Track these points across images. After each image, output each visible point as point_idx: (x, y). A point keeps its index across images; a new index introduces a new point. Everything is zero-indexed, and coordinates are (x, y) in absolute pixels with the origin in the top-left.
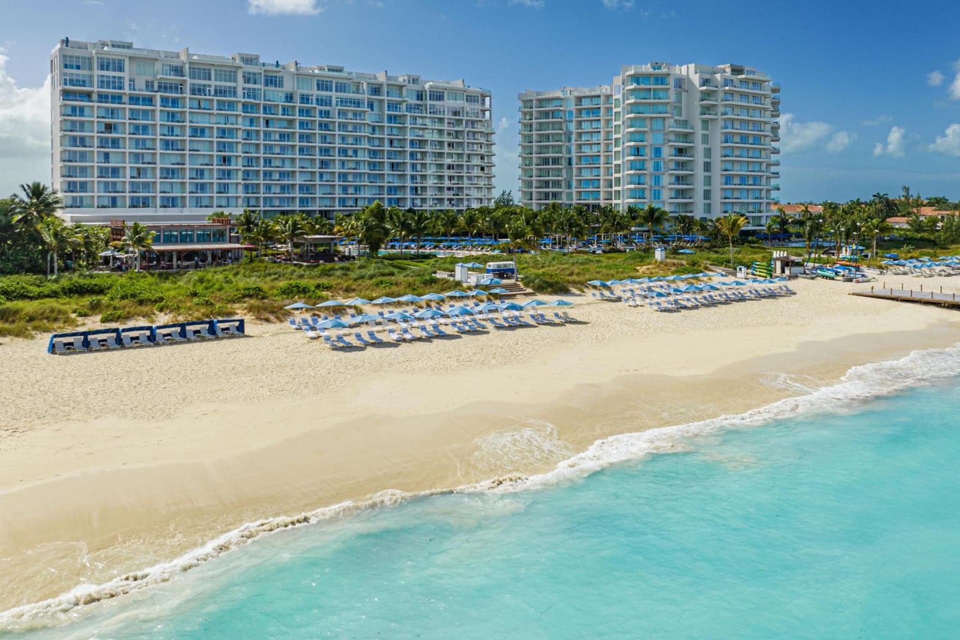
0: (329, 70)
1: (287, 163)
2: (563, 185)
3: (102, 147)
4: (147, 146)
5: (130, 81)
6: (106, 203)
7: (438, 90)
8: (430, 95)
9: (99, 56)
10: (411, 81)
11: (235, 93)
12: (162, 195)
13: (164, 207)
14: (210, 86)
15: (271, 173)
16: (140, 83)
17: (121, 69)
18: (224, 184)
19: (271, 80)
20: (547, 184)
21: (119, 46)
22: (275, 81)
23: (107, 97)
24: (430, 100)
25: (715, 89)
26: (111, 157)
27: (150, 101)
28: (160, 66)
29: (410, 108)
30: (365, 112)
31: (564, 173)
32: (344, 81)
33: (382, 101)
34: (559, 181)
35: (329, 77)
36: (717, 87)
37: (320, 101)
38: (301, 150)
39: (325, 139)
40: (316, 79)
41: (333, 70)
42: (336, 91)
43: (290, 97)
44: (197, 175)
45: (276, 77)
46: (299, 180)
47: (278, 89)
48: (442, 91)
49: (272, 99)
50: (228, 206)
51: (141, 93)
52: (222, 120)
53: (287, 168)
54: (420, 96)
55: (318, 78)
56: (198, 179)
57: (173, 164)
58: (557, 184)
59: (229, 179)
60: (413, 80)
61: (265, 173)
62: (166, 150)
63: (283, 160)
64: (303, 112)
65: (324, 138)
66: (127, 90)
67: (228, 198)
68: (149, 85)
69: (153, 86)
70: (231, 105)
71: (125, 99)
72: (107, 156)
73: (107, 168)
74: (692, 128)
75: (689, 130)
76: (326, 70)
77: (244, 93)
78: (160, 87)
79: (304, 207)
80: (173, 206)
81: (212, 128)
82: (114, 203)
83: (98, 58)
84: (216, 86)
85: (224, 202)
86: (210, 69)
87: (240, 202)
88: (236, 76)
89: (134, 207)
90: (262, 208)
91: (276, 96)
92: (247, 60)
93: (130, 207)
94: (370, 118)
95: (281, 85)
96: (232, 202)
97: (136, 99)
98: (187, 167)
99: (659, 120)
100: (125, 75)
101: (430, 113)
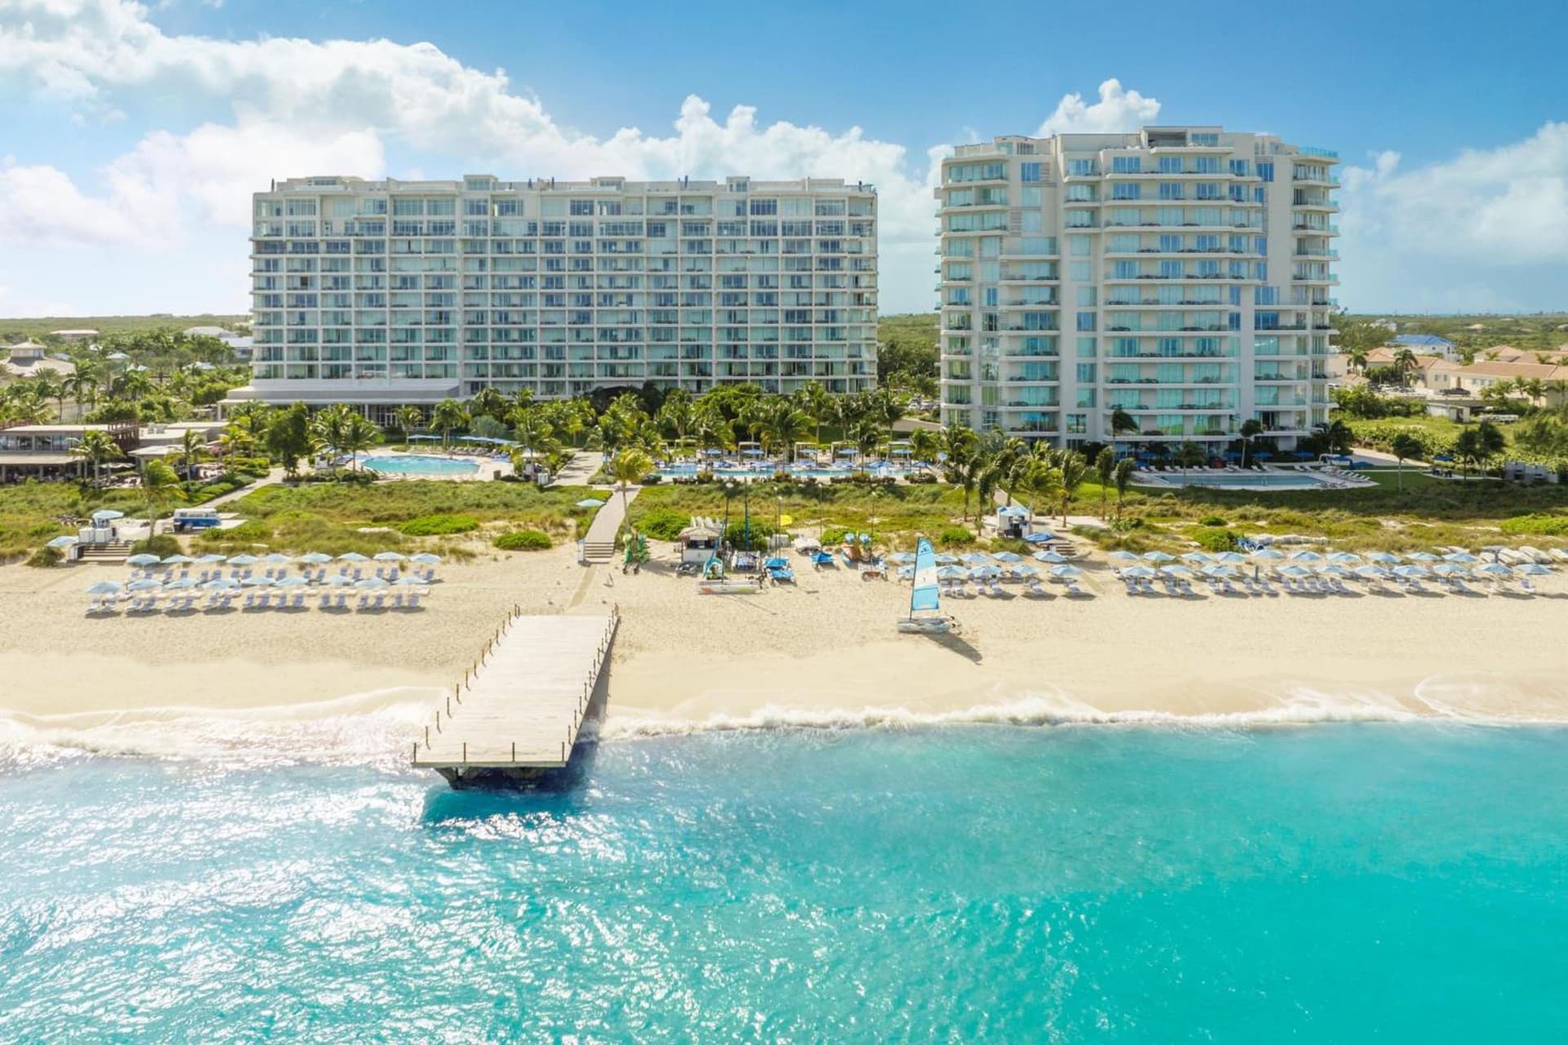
1: (529, 318)
3: (297, 306)
5: (322, 224)
6: (301, 372)
7: (767, 197)
8: (753, 206)
9: (289, 198)
10: (734, 187)
11: (453, 228)
13: (361, 377)
14: (421, 222)
15: (507, 332)
16: (339, 227)
18: (440, 348)
19: (508, 207)
22: (515, 207)
23: (302, 245)
24: (752, 213)
26: (308, 318)
27: (345, 247)
28: (362, 202)
29: (722, 228)
30: (642, 240)
32: (612, 199)
35: (588, 195)
36: (1100, 174)
37: (575, 230)
38: (546, 298)
40: (569, 200)
42: (601, 213)
43: (533, 228)
44: (403, 336)
45: (513, 202)
46: (542, 341)
47: (516, 217)
48: (772, 198)
49: (506, 232)
50: (446, 376)
51: (338, 238)
52: (439, 265)
53: (528, 325)
54: (741, 208)
55: (573, 198)
56: (402, 342)
57: (373, 324)
59: (447, 341)
60: (738, 184)
61: (497, 332)
63: (522, 314)
64: (551, 247)
66: (321, 236)
67: (446, 366)
68: (349, 229)
69: (352, 229)
70: (448, 245)
71: (322, 247)
72: (302, 317)
73: (302, 331)
74: (1059, 252)
77: (465, 228)
78: (359, 229)
82: (311, 372)
84: (429, 222)
85: (440, 371)
86: (421, 201)
87: (459, 371)
88: (453, 206)
89: (331, 377)
90: (490, 379)
91: (515, 228)
92: (475, 183)
93: (324, 377)
94: (655, 247)
95: (521, 213)
96: (450, 370)
97: (333, 247)
98: (387, 327)
99: (993, 239)
100: (317, 218)
101: (752, 234)
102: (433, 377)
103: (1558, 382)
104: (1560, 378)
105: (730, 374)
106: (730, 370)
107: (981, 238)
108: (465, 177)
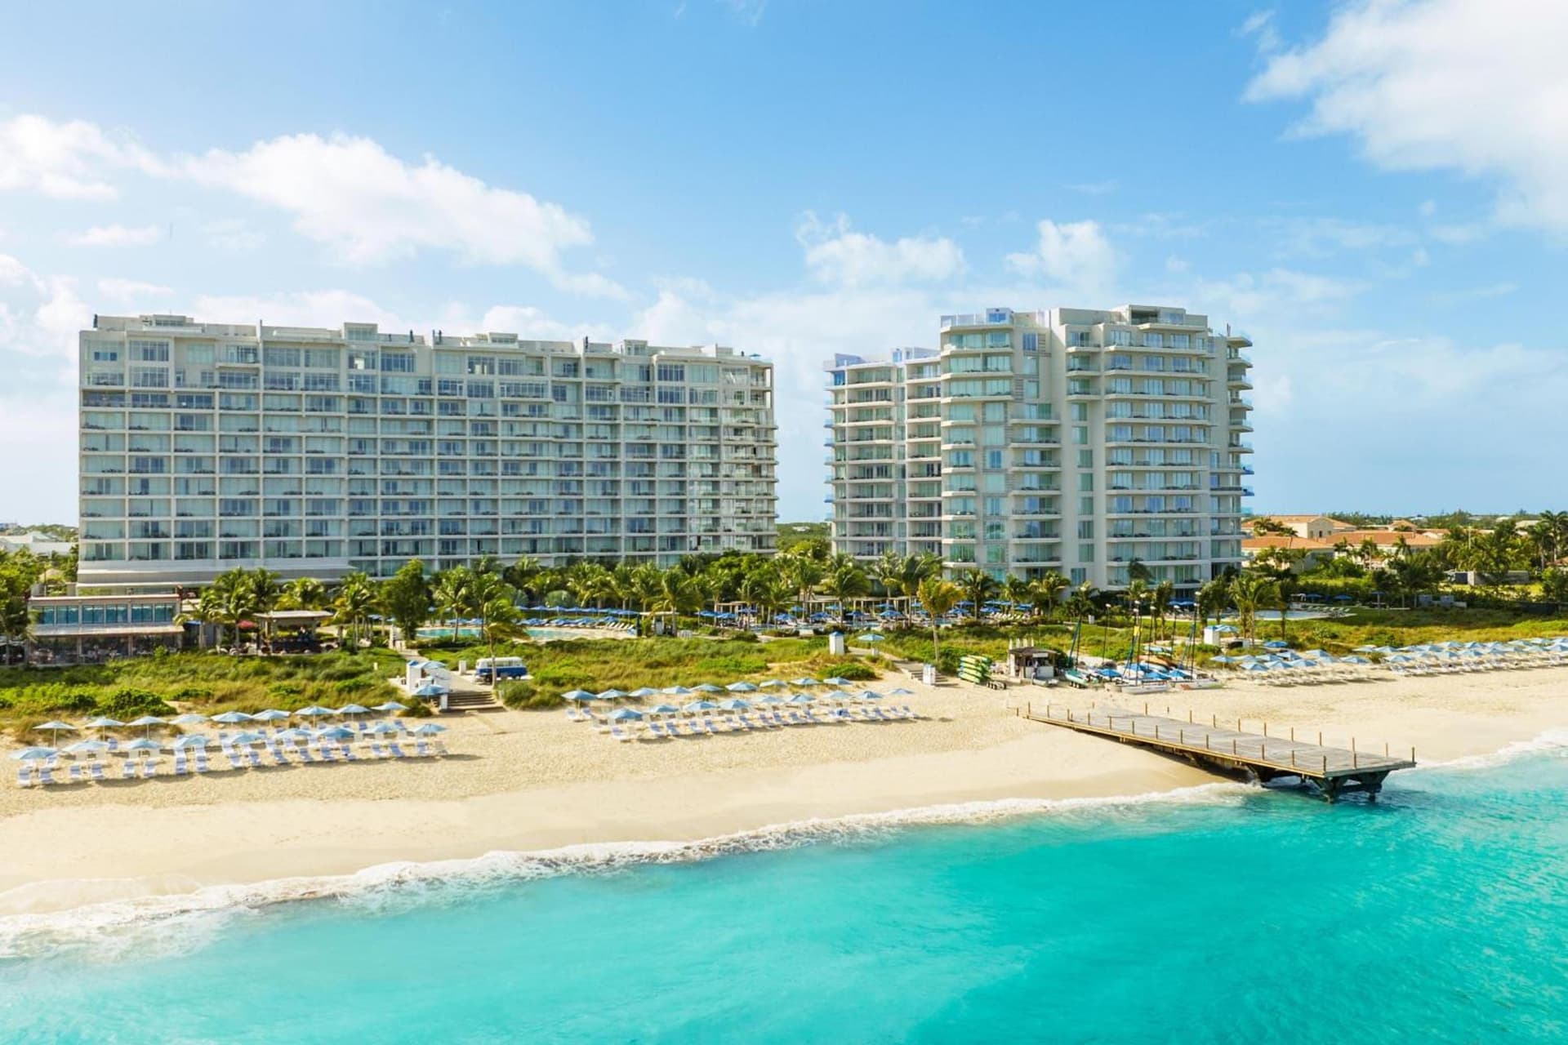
0: (494, 341)
1: (422, 487)
2: (894, 510)
3: (137, 471)
4: (204, 468)
5: (177, 373)
6: (143, 552)
7: (674, 363)
8: (660, 371)
9: (133, 339)
10: (633, 351)
11: (337, 383)
12: (223, 539)
13: (228, 557)
14: (298, 374)
15: (395, 504)
16: (194, 376)
17: (164, 357)
18: (321, 522)
19: (396, 361)
20: (869, 509)
21: (166, 324)
22: (403, 362)
23: (146, 397)
24: (660, 379)
25: (1097, 350)
26: (152, 486)
27: (207, 401)
28: (222, 348)
29: (625, 394)
30: (548, 403)
31: (895, 490)
32: (514, 357)
33: (579, 384)
34: (887, 505)
35: (488, 352)
36: (1099, 346)
37: (474, 390)
38: (444, 465)
39: (483, 448)
40: (467, 355)
41: (500, 341)
42: (501, 373)
43: (426, 386)
44: (279, 509)
45: (403, 356)
46: (438, 513)
47: (406, 373)
48: (679, 364)
49: (397, 390)
50: (327, 555)
51: (194, 390)
52: (316, 425)
53: (422, 495)
54: (646, 374)
55: (471, 355)
56: (279, 515)
57: (241, 494)
58: (885, 508)
60: (636, 349)
61: (386, 504)
62: (232, 472)
63: (416, 482)
64: (445, 408)
65: (481, 446)
66: (172, 387)
67: (327, 543)
68: (206, 376)
69: (212, 379)
70: (329, 403)
71: (172, 400)
72: (145, 484)
74: (1058, 417)
75: (1053, 422)
76: (489, 341)
77: (351, 383)
78: (222, 379)
79: (448, 553)
80: (243, 556)
81: (300, 437)
82: (156, 552)
83: (130, 343)
84: (307, 375)
85: (320, 549)
86: (298, 350)
87: (345, 548)
88: (338, 358)
89: (183, 557)
90: (379, 558)
91: (404, 385)
92: (358, 332)
93: (176, 558)
94: (559, 412)
95: (411, 368)
96: (332, 549)
97: (186, 399)
98: (261, 497)
99: (997, 405)
100: (170, 365)
101: (660, 400)
102: (314, 556)
103: (1299, 550)
104: (1301, 547)
105: (635, 549)
106: (634, 545)
107: (984, 403)
108: (346, 324)
